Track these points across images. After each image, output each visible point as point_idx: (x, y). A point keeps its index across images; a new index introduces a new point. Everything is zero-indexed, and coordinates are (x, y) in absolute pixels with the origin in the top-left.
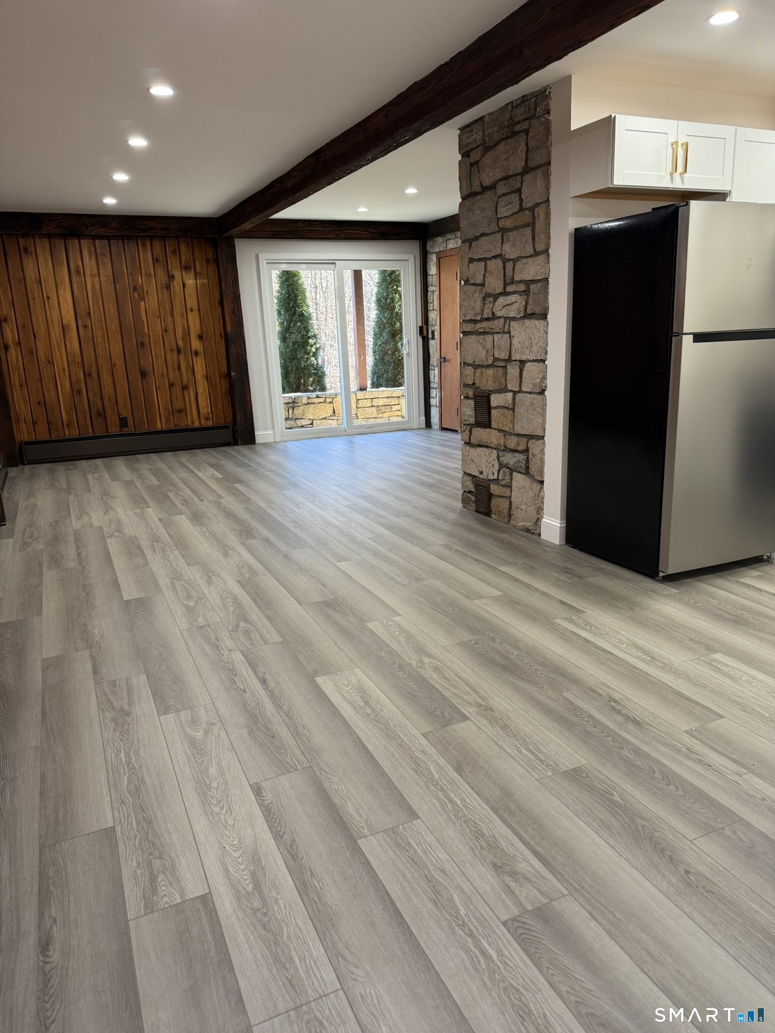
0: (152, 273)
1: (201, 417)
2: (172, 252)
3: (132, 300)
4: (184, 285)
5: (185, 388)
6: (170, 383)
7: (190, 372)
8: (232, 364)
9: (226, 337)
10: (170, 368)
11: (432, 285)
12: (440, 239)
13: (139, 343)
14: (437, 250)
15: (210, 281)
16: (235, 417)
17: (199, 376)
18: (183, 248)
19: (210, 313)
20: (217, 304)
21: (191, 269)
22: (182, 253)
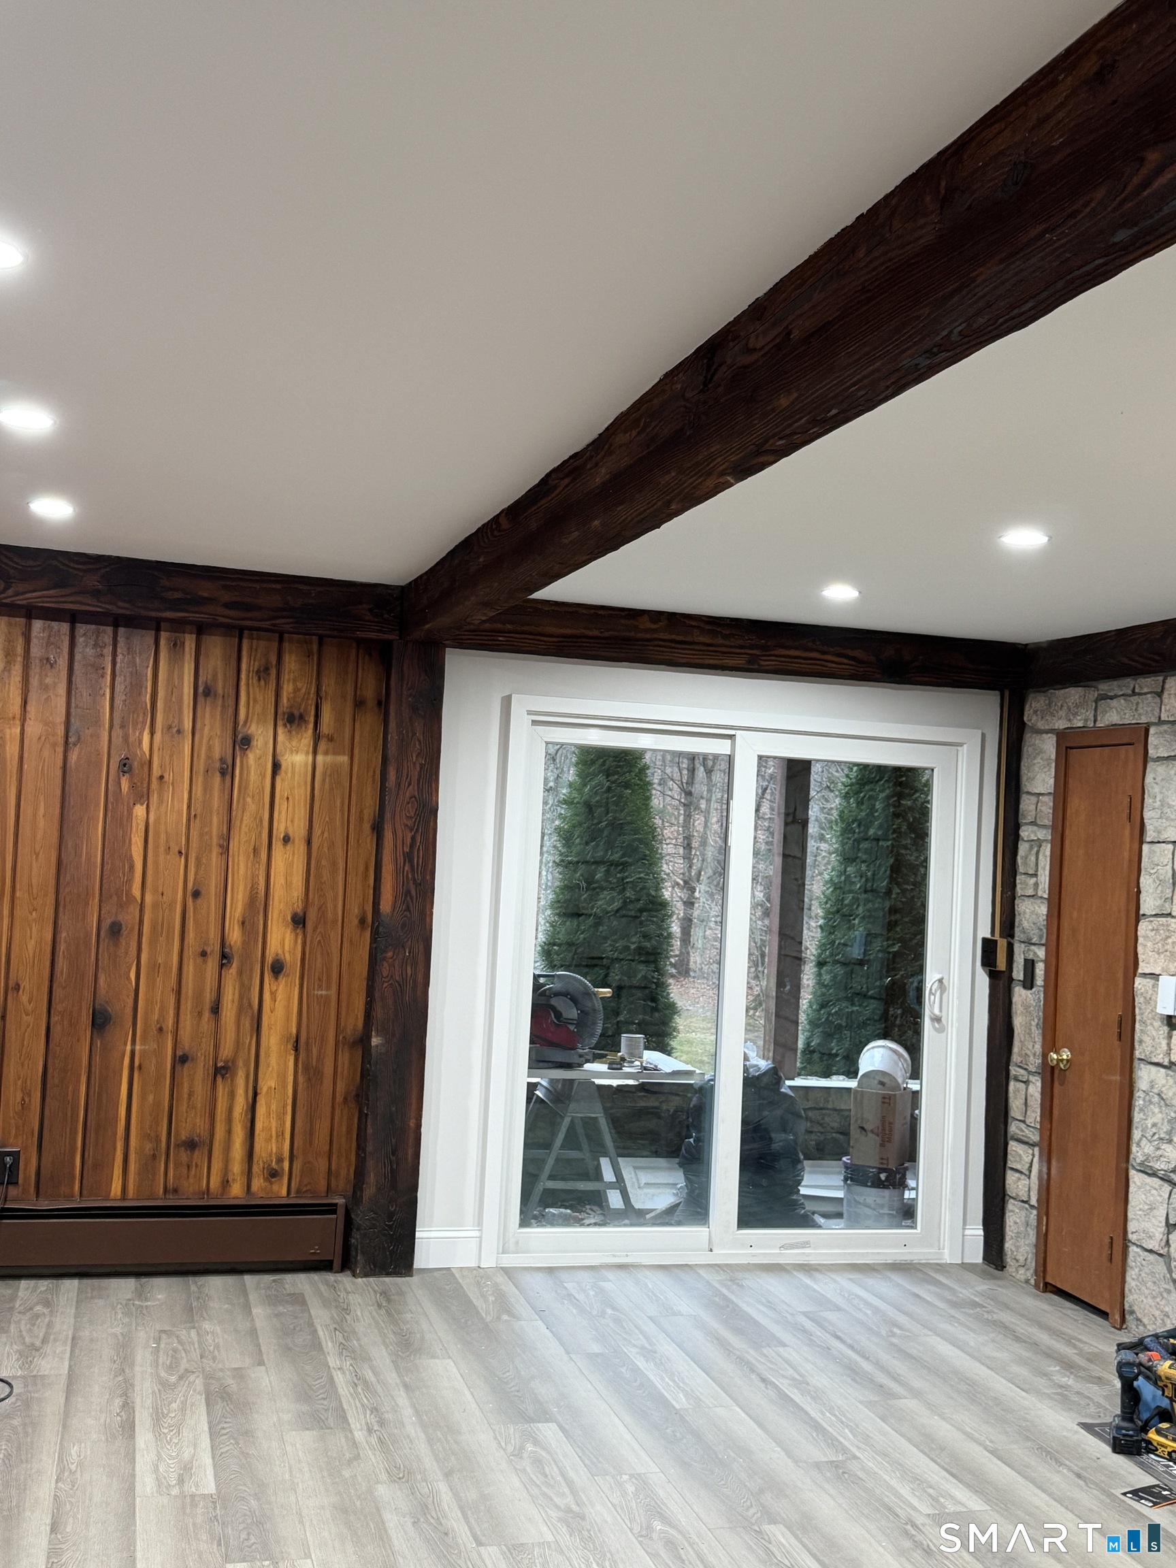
0: (188, 725)
1: (255, 1169)
2: (258, 672)
3: (111, 798)
4: (276, 767)
5: (222, 1071)
6: (179, 1053)
7: (247, 1023)
8: (379, 1012)
9: (376, 927)
10: (187, 1006)
11: (1033, 823)
12: (1074, 694)
13: (106, 924)
14: (1061, 724)
15: (356, 760)
16: (360, 1174)
17: (273, 1040)
18: (291, 663)
19: (340, 853)
20: (367, 827)
21: (306, 722)
22: (285, 676)
